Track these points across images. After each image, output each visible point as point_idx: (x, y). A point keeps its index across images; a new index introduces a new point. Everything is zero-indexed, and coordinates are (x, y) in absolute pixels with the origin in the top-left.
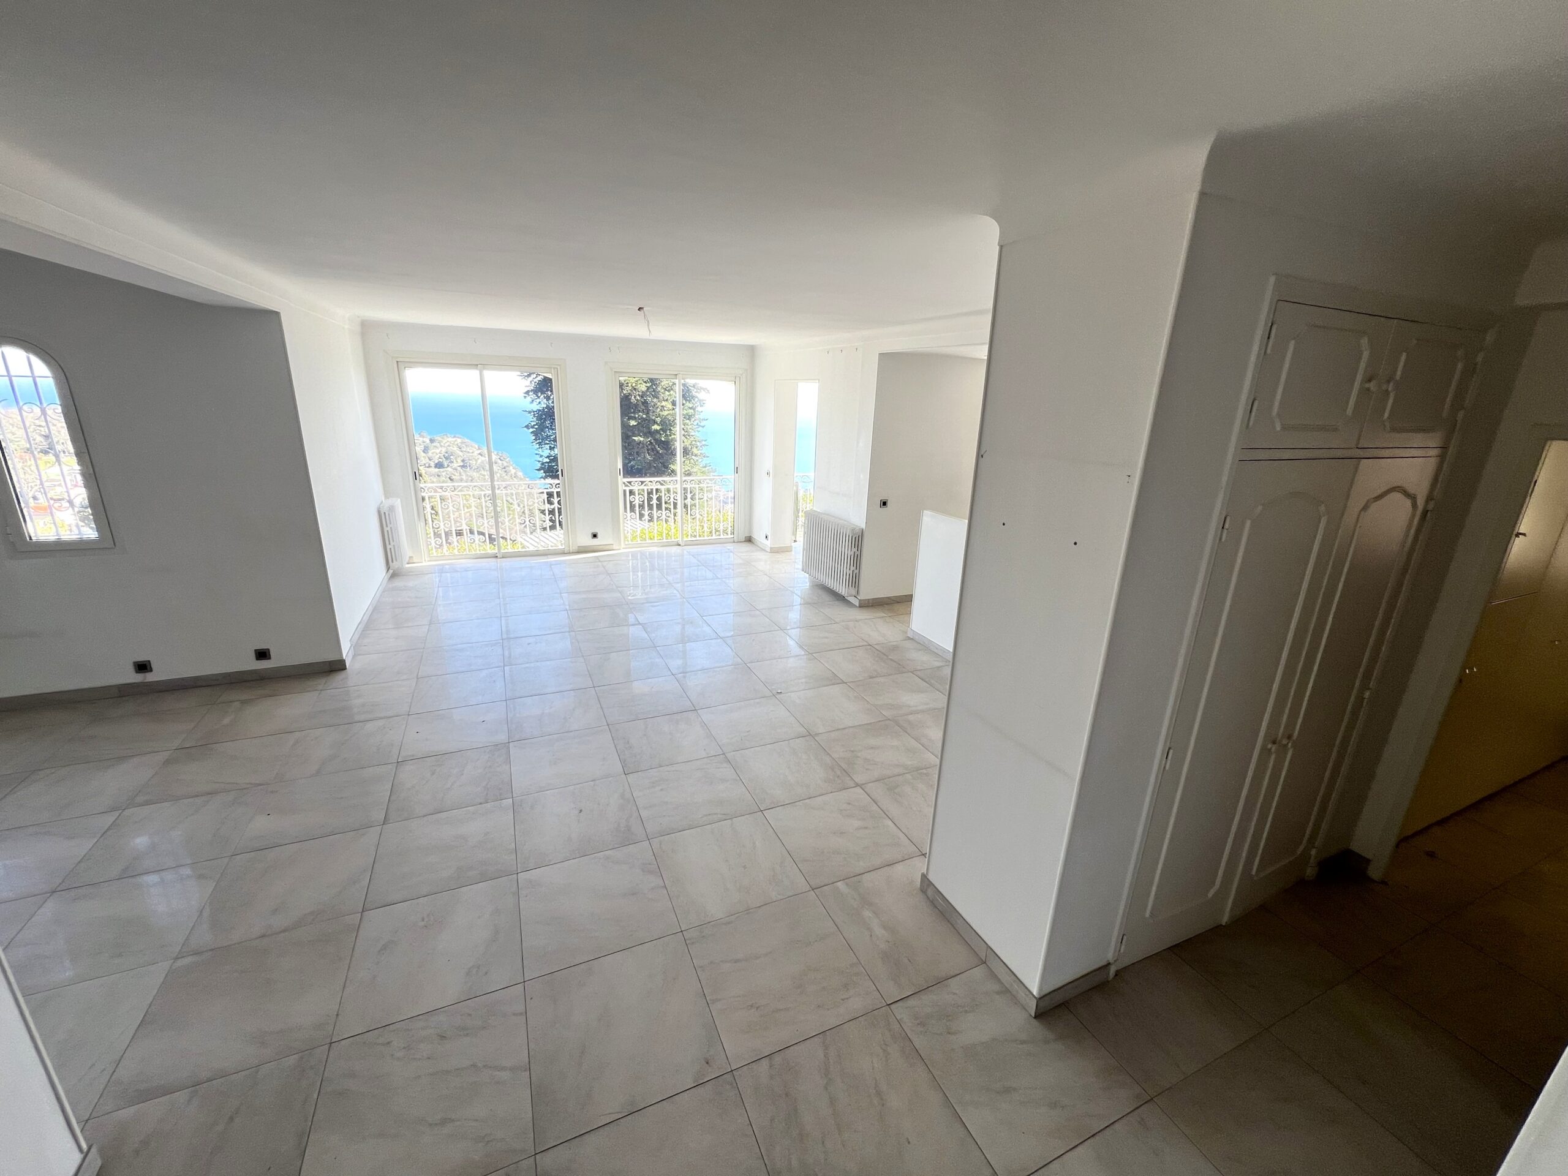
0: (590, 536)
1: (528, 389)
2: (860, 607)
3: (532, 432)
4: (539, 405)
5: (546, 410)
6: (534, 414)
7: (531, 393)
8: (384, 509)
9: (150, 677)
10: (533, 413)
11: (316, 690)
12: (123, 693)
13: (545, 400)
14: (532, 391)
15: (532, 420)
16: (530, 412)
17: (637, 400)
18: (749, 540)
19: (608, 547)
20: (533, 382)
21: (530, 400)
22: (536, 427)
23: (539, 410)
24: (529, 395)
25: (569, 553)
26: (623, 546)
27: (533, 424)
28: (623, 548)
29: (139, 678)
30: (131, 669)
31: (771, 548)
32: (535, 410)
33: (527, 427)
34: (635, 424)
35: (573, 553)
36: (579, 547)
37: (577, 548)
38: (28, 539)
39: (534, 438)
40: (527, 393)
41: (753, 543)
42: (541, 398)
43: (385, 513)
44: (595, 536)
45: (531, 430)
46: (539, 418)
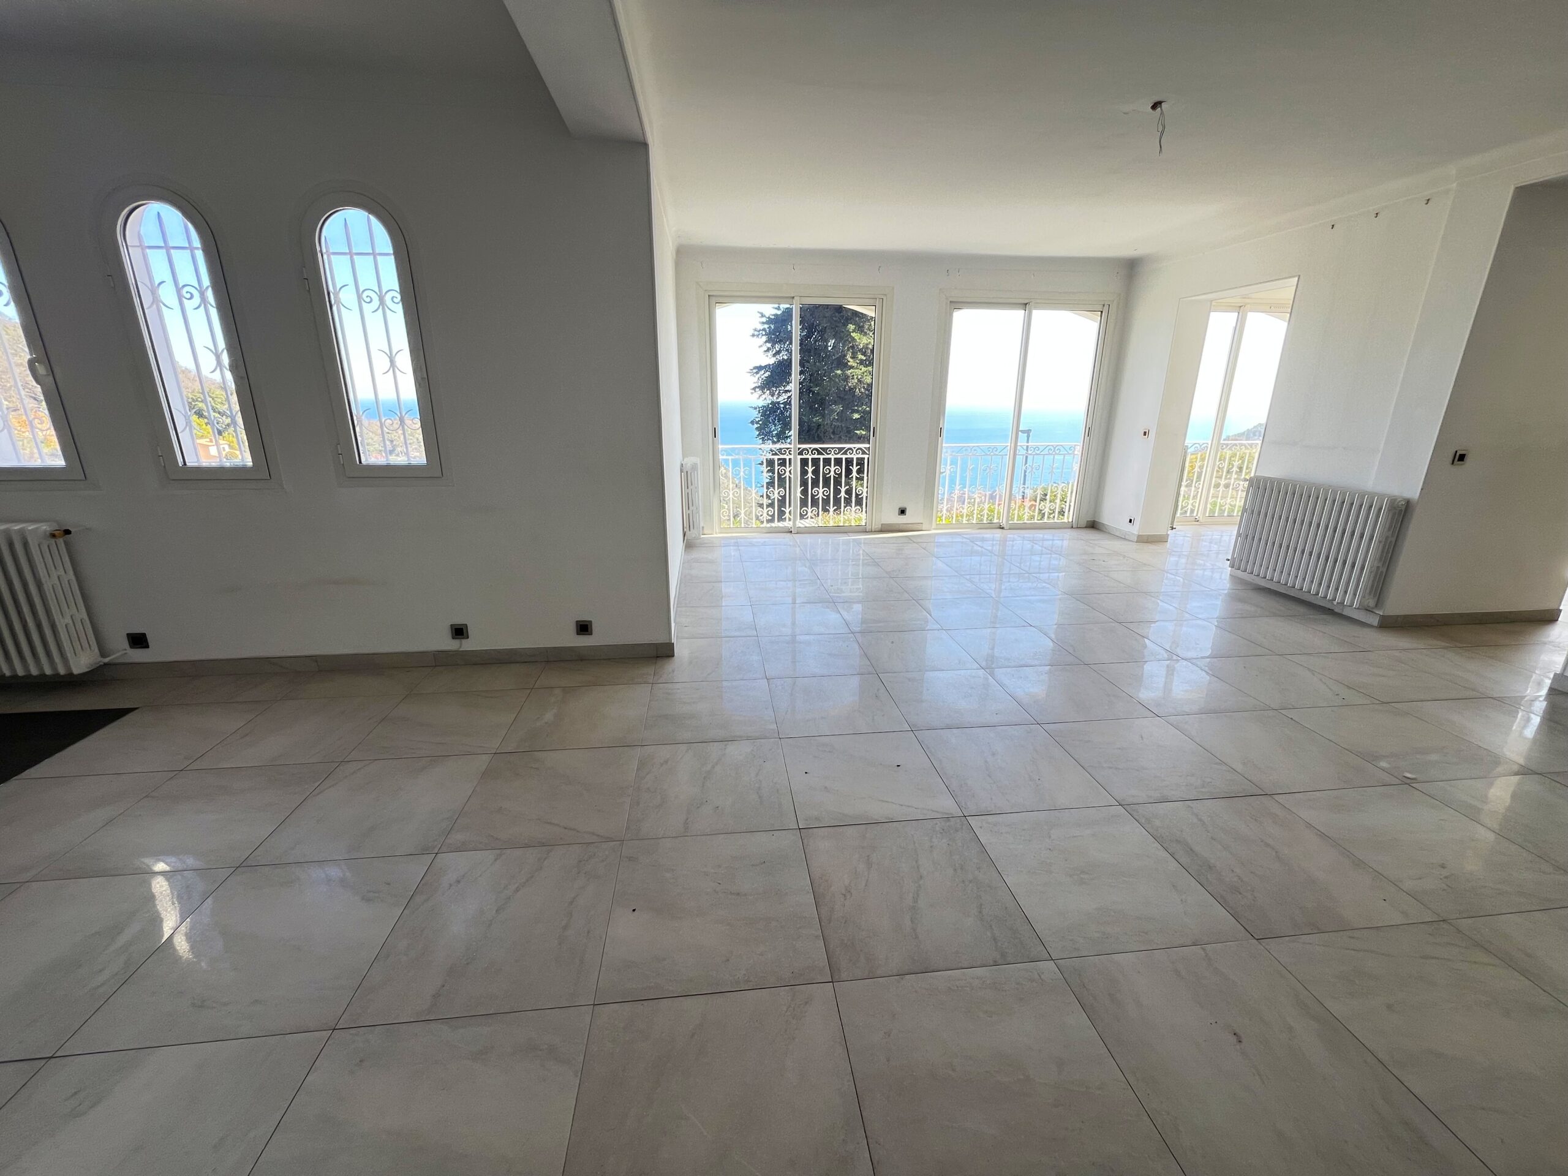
0: (897, 511)
1: (756, 385)
2: (1380, 627)
3: (757, 428)
4: (764, 402)
5: (770, 406)
6: (759, 411)
7: (757, 390)
8: (688, 467)
9: (467, 645)
10: (758, 409)
11: (645, 683)
12: (440, 661)
13: (770, 397)
14: (758, 387)
15: (756, 415)
16: (755, 408)
17: (862, 393)
18: (1093, 525)
19: (915, 527)
20: (760, 379)
21: (758, 396)
22: (761, 422)
23: (764, 406)
24: (755, 391)
25: (871, 532)
26: (934, 526)
27: (757, 420)
28: (934, 529)
29: (452, 645)
30: (447, 633)
31: (1139, 536)
32: (760, 406)
33: (752, 423)
34: (859, 417)
35: (875, 531)
36: (882, 524)
37: (880, 526)
38: (358, 463)
39: (758, 433)
40: (754, 389)
41: (1103, 531)
42: (766, 394)
43: (687, 472)
44: (903, 512)
45: (756, 426)
46: (764, 414)
